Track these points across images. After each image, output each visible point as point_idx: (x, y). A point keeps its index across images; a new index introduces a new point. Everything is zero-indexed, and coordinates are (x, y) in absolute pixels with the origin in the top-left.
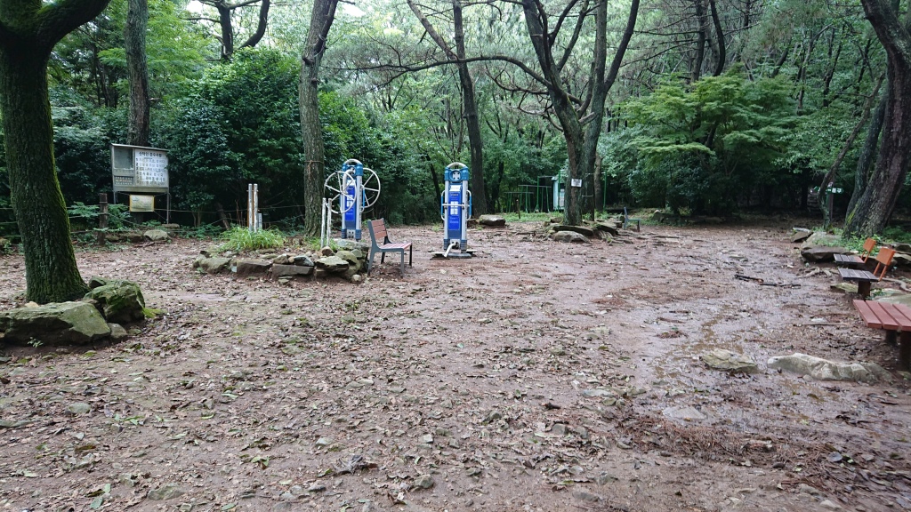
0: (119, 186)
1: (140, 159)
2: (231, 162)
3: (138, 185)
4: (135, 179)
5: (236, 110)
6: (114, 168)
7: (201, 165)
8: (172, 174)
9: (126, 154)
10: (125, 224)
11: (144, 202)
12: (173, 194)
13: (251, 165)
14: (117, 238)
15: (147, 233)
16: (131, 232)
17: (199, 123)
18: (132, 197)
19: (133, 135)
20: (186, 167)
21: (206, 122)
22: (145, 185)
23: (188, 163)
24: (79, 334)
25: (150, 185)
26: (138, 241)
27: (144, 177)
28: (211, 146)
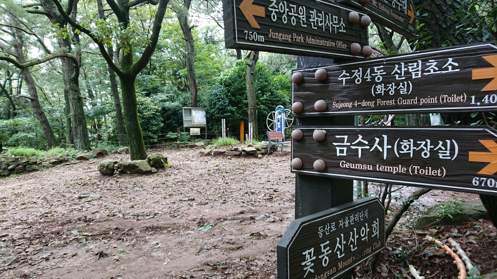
0: (185, 125)
1: (194, 112)
2: (232, 112)
3: (193, 124)
4: (192, 121)
5: (233, 89)
6: (184, 117)
7: (219, 113)
8: (207, 118)
9: (189, 111)
10: (188, 140)
11: (196, 131)
12: (208, 127)
13: (240, 112)
14: (184, 146)
15: (196, 144)
16: (190, 144)
17: (217, 96)
18: (191, 129)
19: (191, 103)
20: (212, 115)
21: (220, 95)
22: (196, 124)
23: (213, 113)
24: (141, 170)
25: (198, 124)
26: (192, 147)
27: (196, 120)
28: (222, 105)
